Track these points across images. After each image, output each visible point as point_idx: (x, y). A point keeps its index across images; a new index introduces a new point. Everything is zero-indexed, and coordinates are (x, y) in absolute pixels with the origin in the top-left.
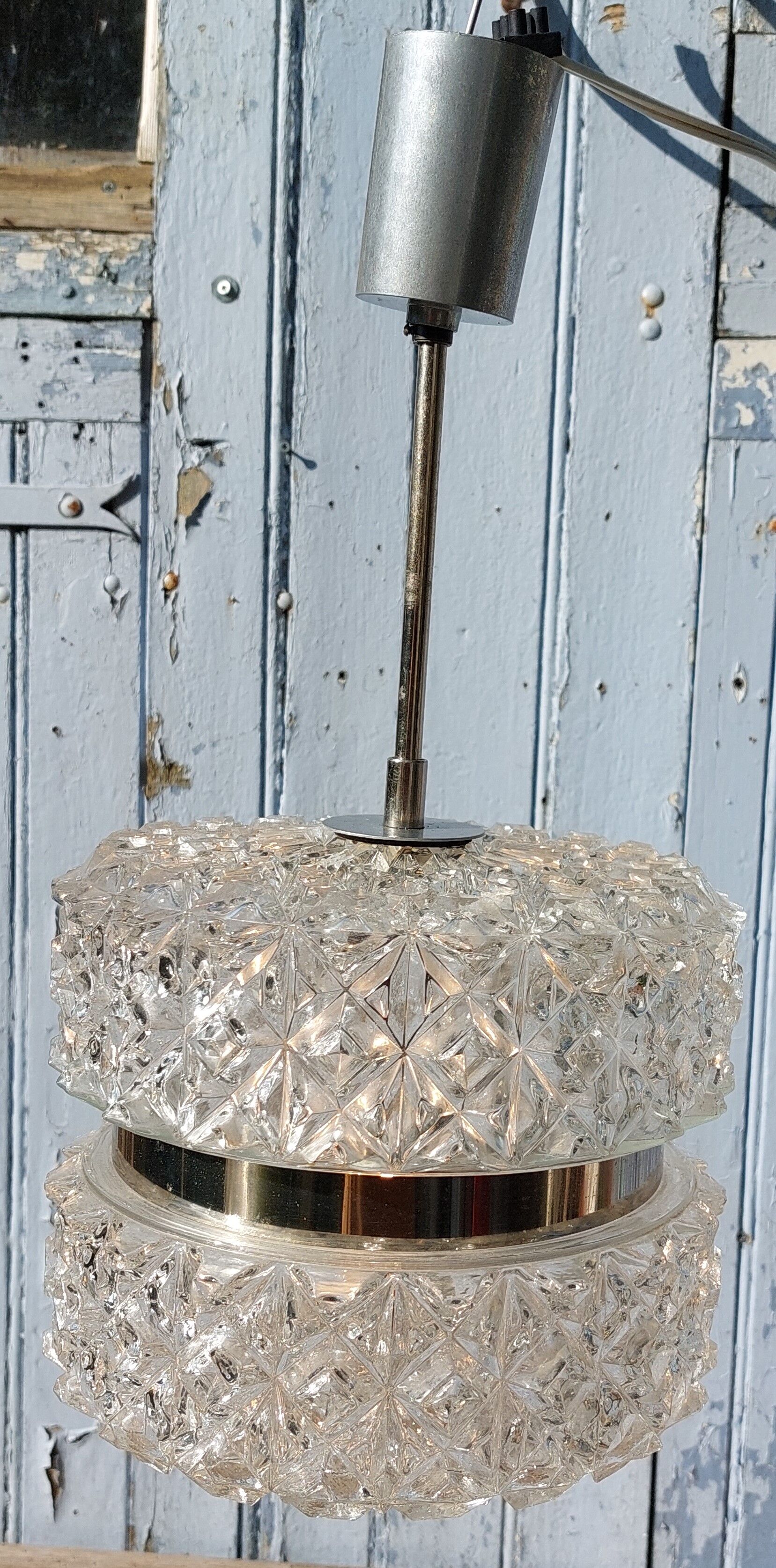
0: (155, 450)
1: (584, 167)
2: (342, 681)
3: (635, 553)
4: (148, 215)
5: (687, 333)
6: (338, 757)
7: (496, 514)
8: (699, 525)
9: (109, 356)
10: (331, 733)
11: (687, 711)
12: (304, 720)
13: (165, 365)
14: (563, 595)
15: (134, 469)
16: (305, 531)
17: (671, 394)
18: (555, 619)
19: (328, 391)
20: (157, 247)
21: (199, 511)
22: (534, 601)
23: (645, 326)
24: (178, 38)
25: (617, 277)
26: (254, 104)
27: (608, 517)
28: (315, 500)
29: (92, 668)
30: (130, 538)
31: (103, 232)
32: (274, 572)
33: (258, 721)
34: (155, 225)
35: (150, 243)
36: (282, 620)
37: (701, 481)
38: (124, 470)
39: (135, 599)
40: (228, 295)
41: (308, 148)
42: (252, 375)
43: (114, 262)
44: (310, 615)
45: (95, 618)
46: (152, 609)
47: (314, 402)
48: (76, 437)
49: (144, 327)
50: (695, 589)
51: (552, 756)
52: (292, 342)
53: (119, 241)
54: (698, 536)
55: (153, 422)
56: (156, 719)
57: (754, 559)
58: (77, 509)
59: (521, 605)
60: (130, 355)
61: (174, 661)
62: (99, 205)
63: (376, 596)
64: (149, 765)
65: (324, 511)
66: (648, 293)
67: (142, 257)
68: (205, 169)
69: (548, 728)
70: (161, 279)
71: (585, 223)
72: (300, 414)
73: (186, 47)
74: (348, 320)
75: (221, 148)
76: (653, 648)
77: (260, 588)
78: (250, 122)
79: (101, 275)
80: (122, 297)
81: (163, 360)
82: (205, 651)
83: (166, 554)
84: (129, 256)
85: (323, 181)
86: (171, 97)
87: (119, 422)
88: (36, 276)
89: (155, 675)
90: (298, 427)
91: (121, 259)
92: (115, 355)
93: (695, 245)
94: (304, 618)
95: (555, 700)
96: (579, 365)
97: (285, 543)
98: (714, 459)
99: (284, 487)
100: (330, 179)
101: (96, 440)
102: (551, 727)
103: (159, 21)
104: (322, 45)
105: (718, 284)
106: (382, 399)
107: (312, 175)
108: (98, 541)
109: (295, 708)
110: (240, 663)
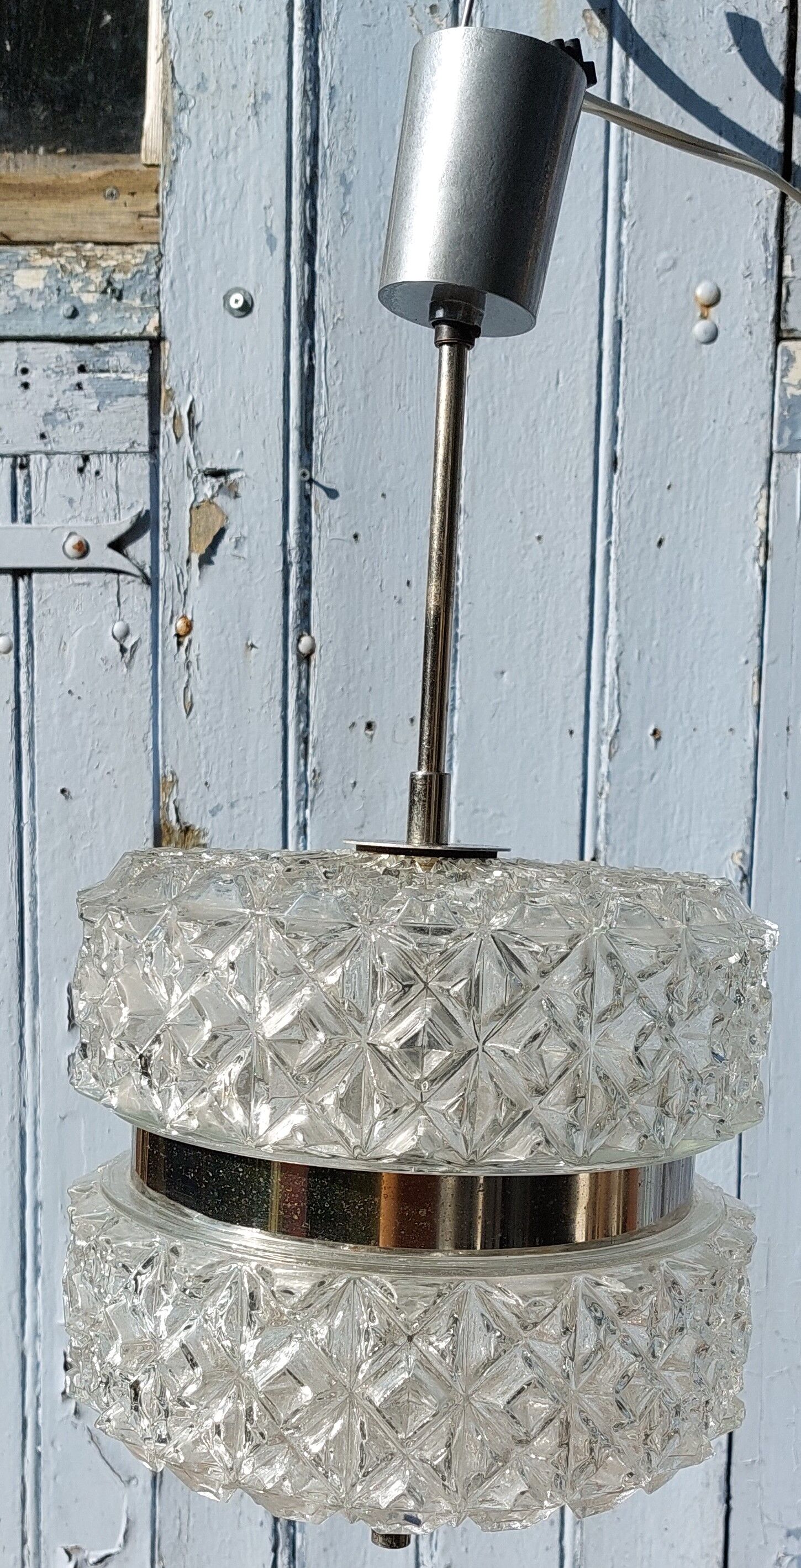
0: (164, 482)
1: (630, 152)
2: (370, 733)
3: (692, 581)
4: (153, 223)
5: (747, 335)
6: (366, 816)
7: (537, 543)
8: (762, 550)
9: (114, 380)
10: (359, 790)
11: (752, 758)
12: (328, 776)
13: (174, 388)
14: (612, 631)
15: (143, 504)
16: (328, 567)
17: (729, 402)
18: (604, 657)
19: (350, 412)
20: (164, 258)
21: (213, 548)
22: (580, 638)
23: (700, 329)
24: (184, 27)
25: (667, 274)
26: (266, 96)
27: (660, 542)
28: (338, 533)
29: (101, 723)
30: (139, 580)
31: (106, 244)
32: (295, 613)
33: (280, 779)
34: (162, 234)
35: (156, 254)
36: (304, 667)
37: (764, 500)
38: (132, 505)
39: (146, 646)
40: (240, 309)
41: (326, 144)
42: (268, 396)
43: (118, 277)
44: (335, 660)
45: (104, 668)
46: (164, 658)
47: (336, 424)
48: (81, 470)
49: (151, 347)
50: (759, 621)
51: (602, 811)
52: (311, 359)
53: (123, 254)
54: (762, 562)
55: (162, 452)
56: (170, 779)
58: (83, 550)
59: (565, 643)
60: (136, 379)
61: (188, 714)
62: (102, 214)
63: (406, 637)
64: (164, 830)
65: (347, 544)
66: (702, 291)
67: (148, 270)
68: (214, 171)
69: (597, 780)
70: (169, 295)
71: (631, 215)
72: (321, 437)
73: (193, 37)
74: (372, 332)
75: (231, 147)
76: (712, 688)
77: (280, 631)
78: (262, 117)
79: (104, 292)
80: (128, 315)
81: (173, 383)
82: (221, 703)
83: (179, 597)
84: (135, 269)
85: (343, 178)
86: (177, 92)
87: (126, 452)
88: (36, 295)
89: (169, 730)
90: (319, 453)
91: (125, 273)
92: (121, 379)
93: (755, 236)
94: (328, 664)
95: (605, 749)
96: (626, 373)
97: (306, 581)
98: (778, 475)
99: (305, 519)
100: (350, 177)
101: (102, 474)
102: (601, 779)
103: (163, 8)
104: (339, 27)
105: (780, 278)
106: (409, 418)
107: (330, 173)
108: (105, 584)
109: (319, 764)
110: (259, 714)
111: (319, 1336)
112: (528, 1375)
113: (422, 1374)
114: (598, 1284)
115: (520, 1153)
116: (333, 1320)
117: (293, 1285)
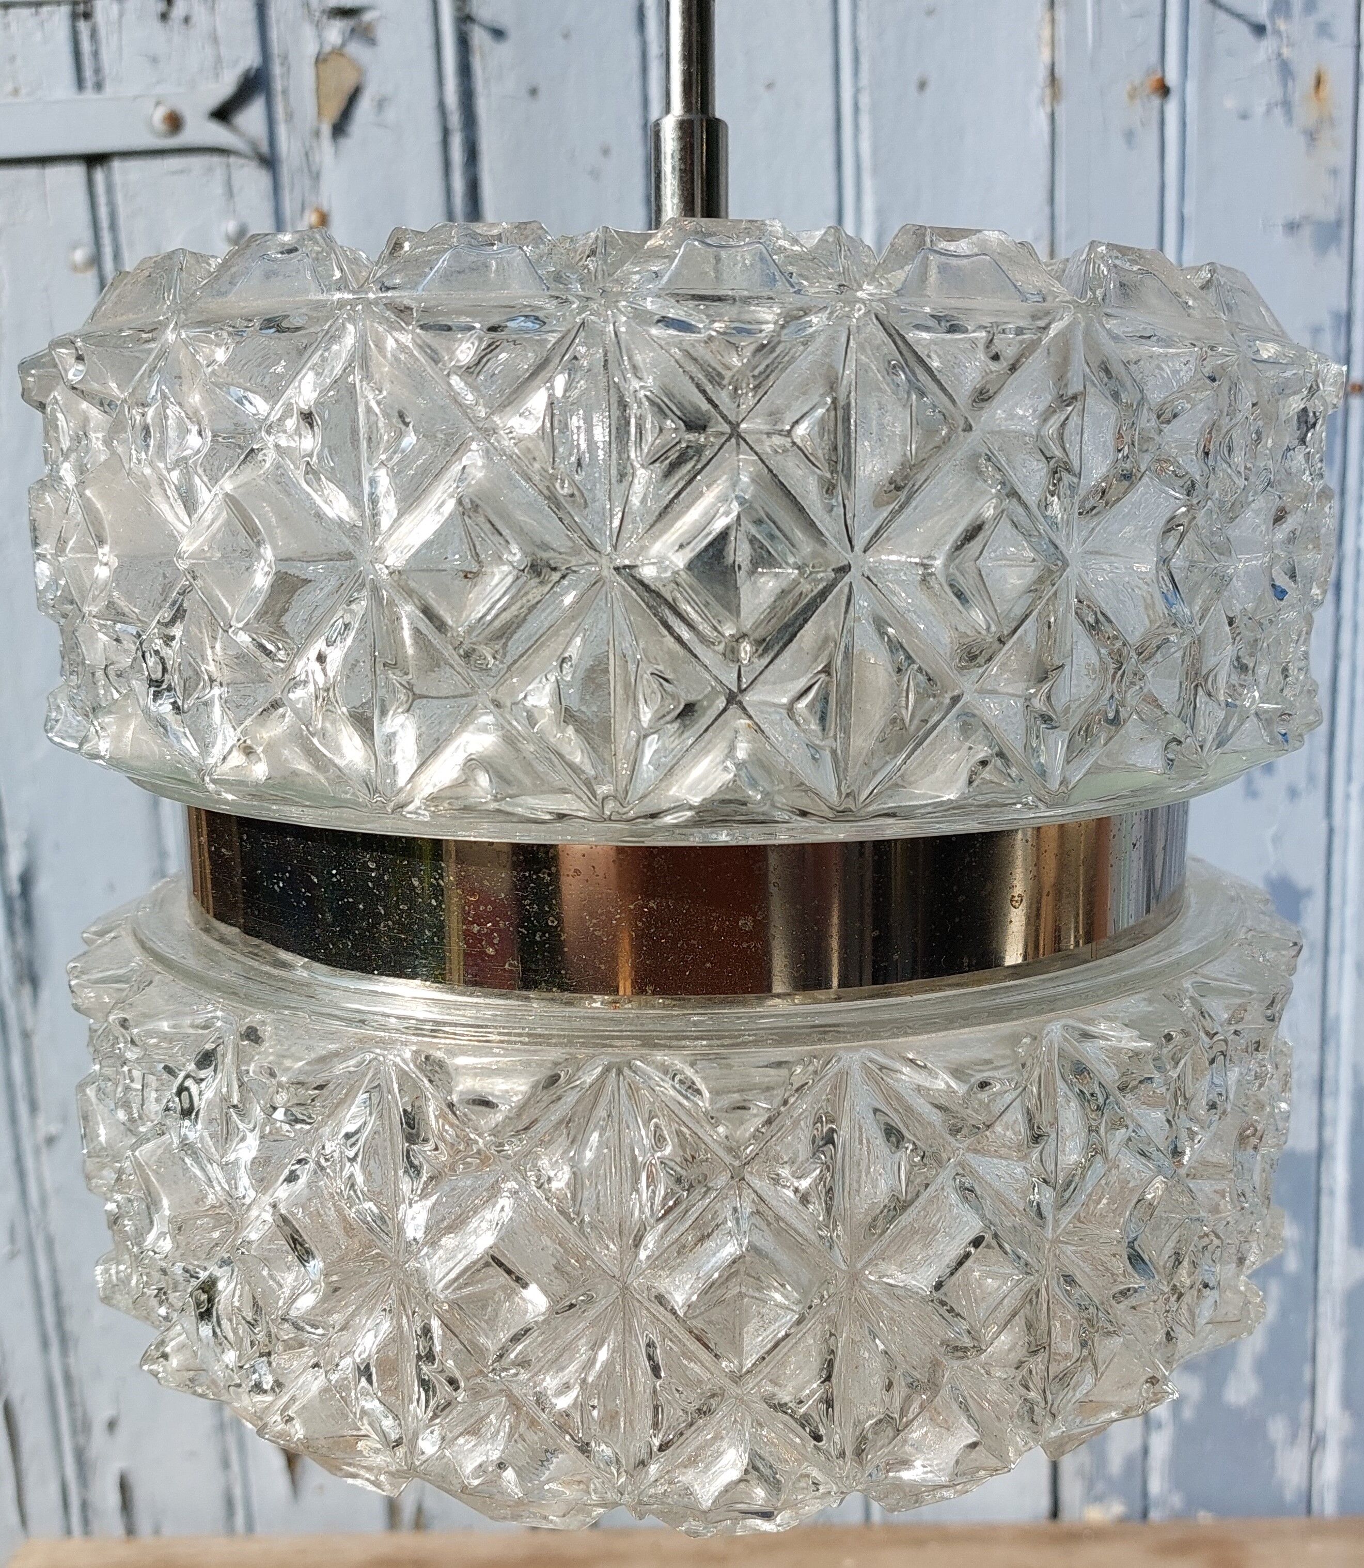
0: (276, 29)
3: (963, 139)
7: (766, 93)
8: (1049, 90)
15: (249, 58)
16: (501, 133)
21: (347, 113)
27: (922, 85)
28: (511, 88)
30: (254, 162)
37: (1047, 27)
38: (237, 61)
48: (164, 17)
50: (1048, 185)
54: (1050, 106)
57: (1129, 136)
58: (175, 122)
65: (523, 103)
83: (307, 183)
97: (472, 155)
99: (465, 70)
101: (193, 20)
108: (210, 170)
111: (555, 1185)
112: (973, 1226)
113: (767, 1242)
114: (1086, 1036)
115: (950, 782)
116: (580, 1152)
117: (496, 1087)
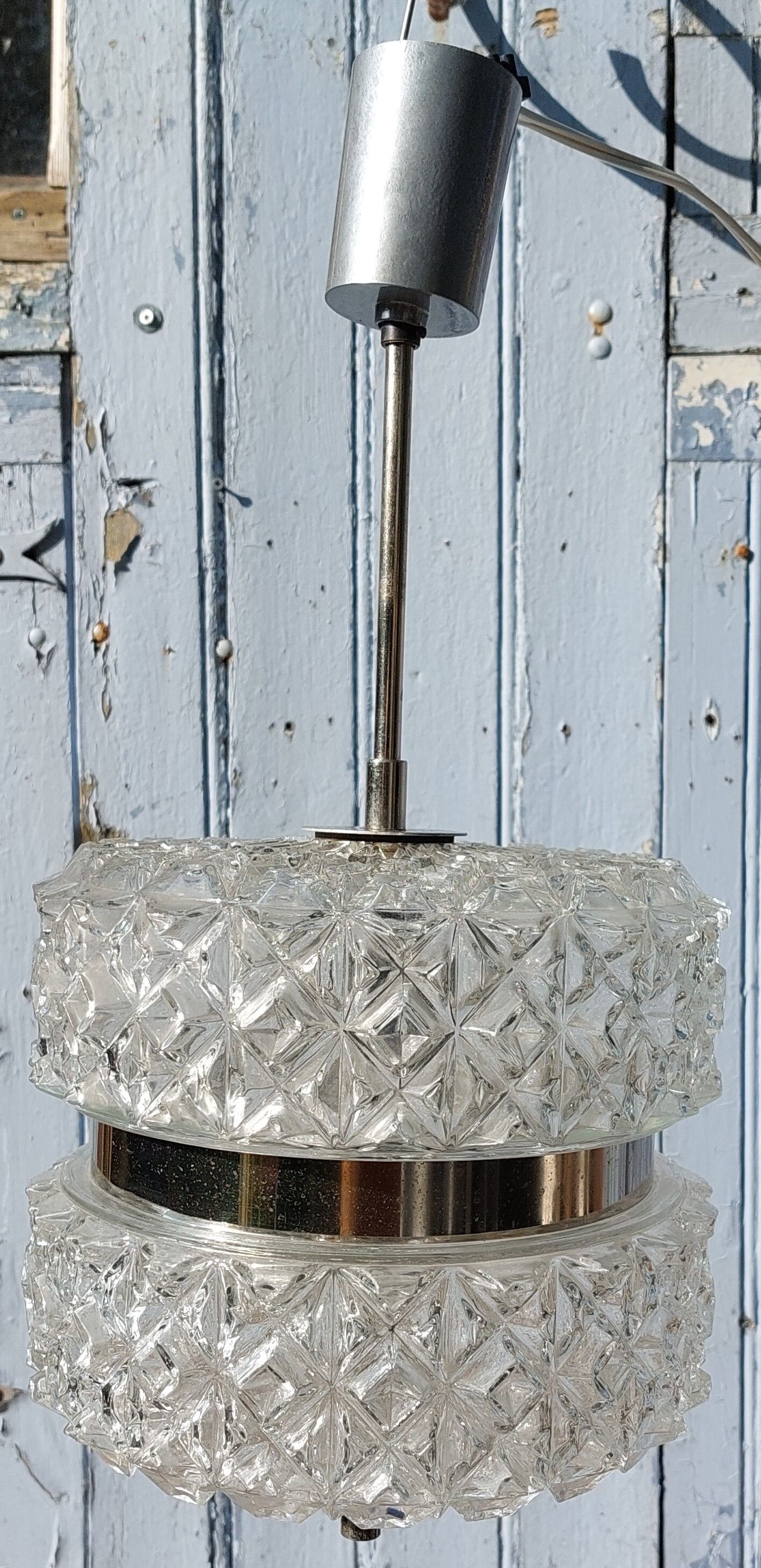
0: (78, 492)
1: (522, 179)
2: (289, 733)
3: (595, 584)
4: (61, 243)
5: (639, 351)
6: (287, 814)
7: (446, 548)
8: (661, 553)
9: (26, 393)
10: (280, 789)
11: (657, 752)
12: (249, 775)
13: (86, 401)
14: (521, 632)
15: (57, 514)
16: (243, 573)
17: (624, 414)
18: (513, 658)
19: (261, 423)
20: (73, 277)
21: (128, 555)
22: (490, 639)
23: (594, 345)
24: (88, 55)
25: (562, 294)
26: (171, 122)
27: (564, 547)
28: (252, 540)
29: (19, 729)
30: (55, 588)
31: (15, 262)
32: (212, 618)
33: (200, 779)
34: (70, 252)
35: (65, 272)
36: (222, 670)
37: (660, 506)
38: (46, 515)
39: (62, 652)
40: (151, 325)
41: (231, 168)
42: (179, 409)
43: (27, 293)
44: (253, 664)
45: (20, 674)
46: (81, 663)
47: (247, 435)
49: (62, 361)
50: (660, 621)
51: (517, 804)
52: (221, 372)
53: (32, 271)
54: (660, 565)
55: (75, 462)
56: (89, 781)
57: (721, 588)
59: (476, 644)
60: (48, 392)
61: (107, 717)
62: (10, 234)
63: (322, 641)
64: (85, 833)
65: (261, 551)
66: (595, 310)
67: (58, 288)
68: (122, 192)
69: (511, 775)
70: (79, 311)
71: (525, 238)
72: (233, 448)
73: (97, 65)
74: (280, 347)
75: (137, 169)
76: (618, 686)
77: (197, 635)
78: (168, 142)
79: (14, 308)
80: (38, 330)
81: (85, 396)
82: (140, 706)
83: (95, 604)
84: (44, 287)
85: (248, 202)
86: (82, 118)
87: (39, 463)
89: (88, 734)
90: (231, 463)
91: (35, 290)
92: (31, 392)
93: (643, 258)
94: (246, 667)
95: (517, 745)
96: (526, 386)
97: (221, 587)
98: (673, 482)
99: (219, 527)
100: (255, 200)
101: (15, 484)
102: (515, 775)
103: (67, 38)
104: (241, 57)
105: (668, 298)
106: (318, 429)
107: (236, 196)
108: (20, 592)
109: (240, 764)
110: (178, 717)
111: (300, 1331)
112: (510, 1361)
113: (405, 1365)
114: (575, 1265)
115: (499, 1136)
116: (315, 1313)
117: (272, 1280)
